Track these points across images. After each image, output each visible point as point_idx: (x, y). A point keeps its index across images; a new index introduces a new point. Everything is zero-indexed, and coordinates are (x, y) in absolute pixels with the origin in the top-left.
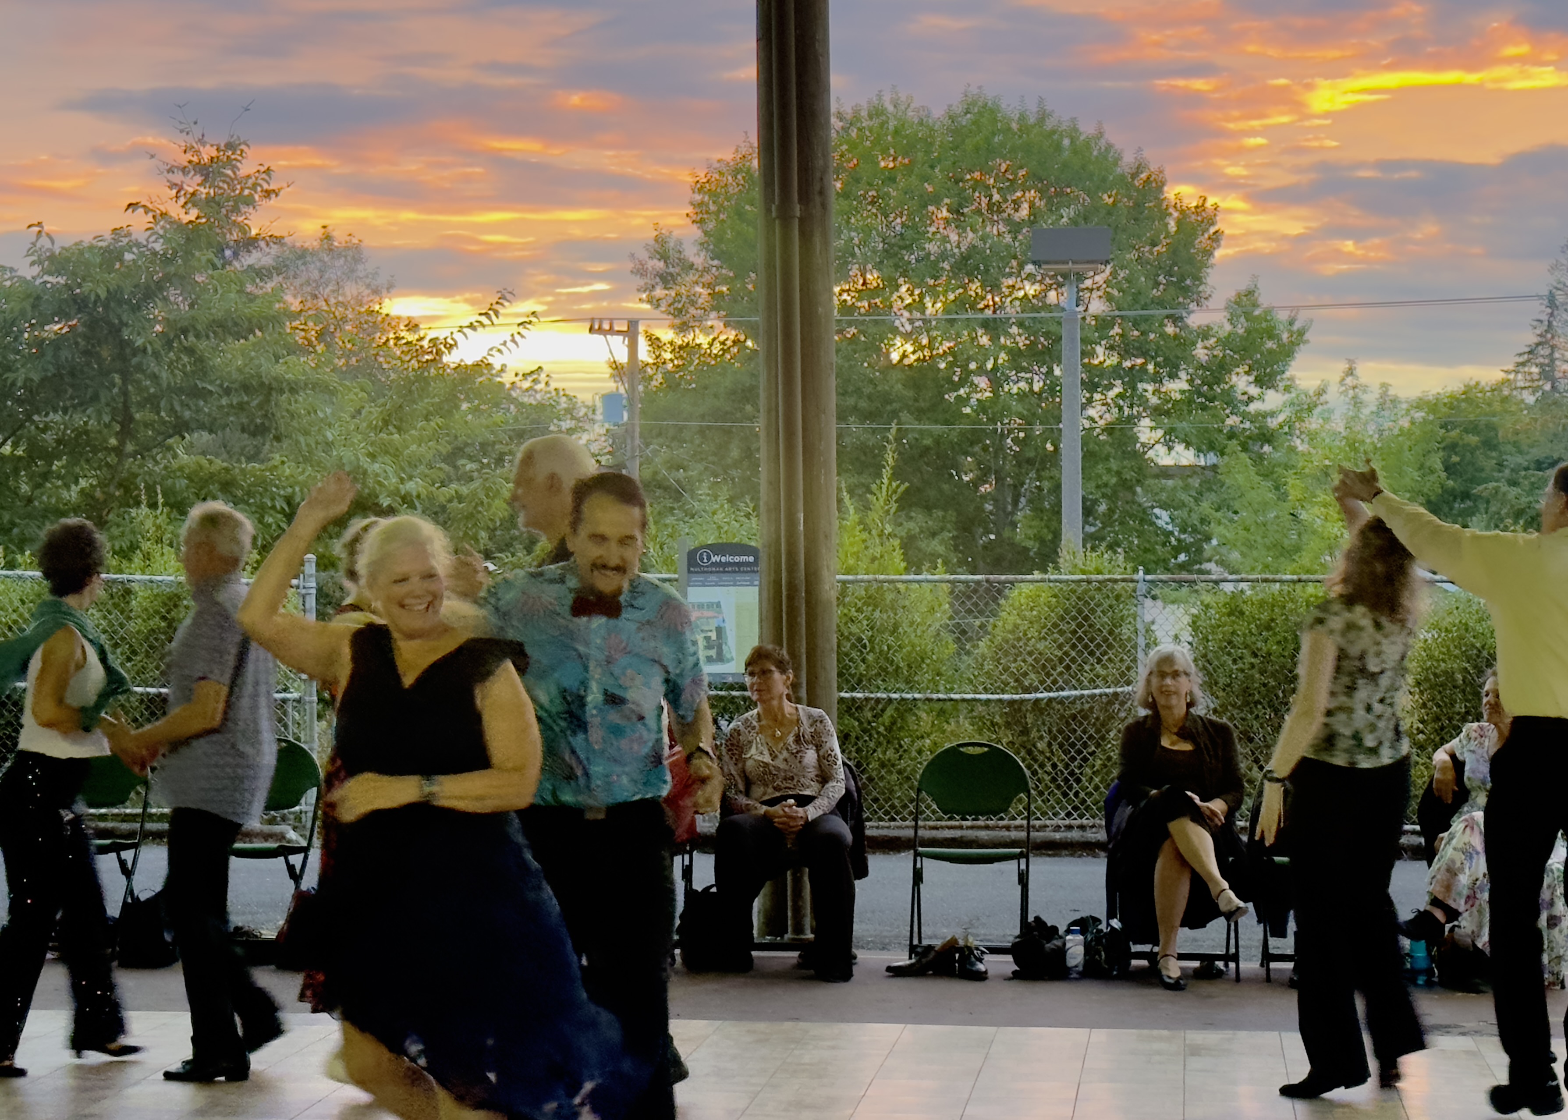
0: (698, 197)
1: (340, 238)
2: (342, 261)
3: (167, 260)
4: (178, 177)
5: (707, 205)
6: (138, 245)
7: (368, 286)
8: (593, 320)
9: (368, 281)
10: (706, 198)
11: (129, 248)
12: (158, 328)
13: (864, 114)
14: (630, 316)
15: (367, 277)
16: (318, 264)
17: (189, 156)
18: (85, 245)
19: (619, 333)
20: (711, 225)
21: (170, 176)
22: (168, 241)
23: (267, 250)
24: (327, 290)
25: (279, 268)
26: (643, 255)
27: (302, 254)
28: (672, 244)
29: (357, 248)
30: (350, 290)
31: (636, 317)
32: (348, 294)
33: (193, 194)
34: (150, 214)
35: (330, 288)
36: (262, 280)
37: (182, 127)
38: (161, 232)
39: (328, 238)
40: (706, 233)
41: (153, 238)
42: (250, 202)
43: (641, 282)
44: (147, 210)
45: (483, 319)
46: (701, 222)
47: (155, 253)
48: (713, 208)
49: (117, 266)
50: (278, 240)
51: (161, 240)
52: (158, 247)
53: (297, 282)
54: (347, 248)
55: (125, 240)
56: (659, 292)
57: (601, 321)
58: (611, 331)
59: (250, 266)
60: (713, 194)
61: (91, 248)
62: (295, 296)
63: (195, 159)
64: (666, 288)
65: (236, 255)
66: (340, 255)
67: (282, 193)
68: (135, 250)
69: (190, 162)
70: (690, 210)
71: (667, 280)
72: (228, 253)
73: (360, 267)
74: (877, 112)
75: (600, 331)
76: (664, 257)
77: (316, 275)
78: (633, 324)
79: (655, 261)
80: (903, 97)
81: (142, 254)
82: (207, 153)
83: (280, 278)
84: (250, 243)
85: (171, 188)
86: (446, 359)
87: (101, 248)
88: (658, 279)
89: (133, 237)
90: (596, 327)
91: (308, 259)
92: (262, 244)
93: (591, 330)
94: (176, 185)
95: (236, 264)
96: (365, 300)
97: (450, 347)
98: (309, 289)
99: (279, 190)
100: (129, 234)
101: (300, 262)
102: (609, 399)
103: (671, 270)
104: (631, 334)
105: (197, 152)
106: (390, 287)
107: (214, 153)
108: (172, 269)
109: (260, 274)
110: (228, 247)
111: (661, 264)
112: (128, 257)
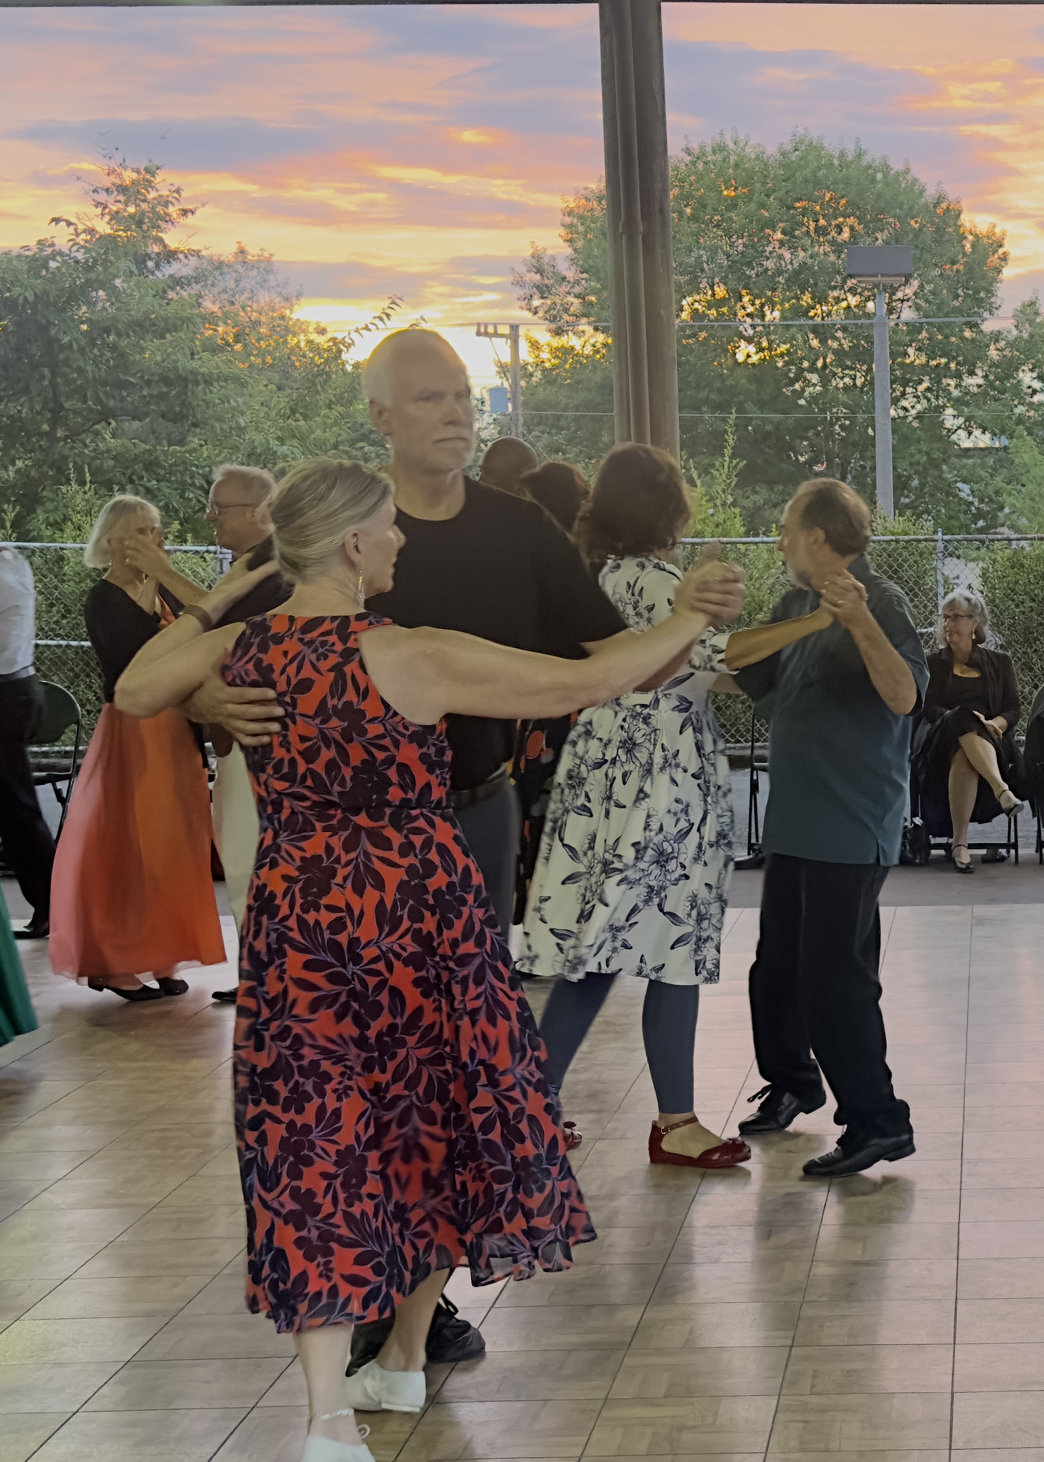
0: (568, 220)
1: (253, 251)
2: (255, 272)
3: (89, 268)
4: (102, 197)
5: (576, 227)
6: (61, 254)
7: (280, 294)
8: (479, 325)
9: (279, 290)
10: (575, 220)
11: (53, 256)
12: (84, 327)
13: (709, 149)
14: (511, 322)
15: (278, 286)
16: (234, 274)
17: (112, 178)
18: (14, 253)
19: (502, 336)
20: (580, 244)
21: (95, 196)
22: (88, 250)
23: (186, 261)
24: (243, 298)
25: (199, 278)
26: (522, 269)
27: (219, 266)
28: (546, 260)
29: (269, 261)
30: (264, 297)
31: (517, 322)
32: (262, 300)
33: (117, 212)
34: (72, 228)
35: (246, 295)
36: (182, 288)
37: (105, 152)
38: (82, 243)
39: (242, 251)
40: (575, 250)
41: (75, 248)
42: (168, 219)
43: (521, 292)
44: (69, 224)
45: (377, 322)
46: (570, 241)
47: (77, 262)
48: (581, 229)
49: (44, 272)
50: (197, 254)
51: (82, 250)
52: (80, 256)
53: (215, 290)
54: (260, 261)
55: (49, 250)
56: (536, 302)
57: (486, 325)
58: (496, 335)
59: (171, 276)
60: (582, 218)
61: (19, 256)
62: (214, 303)
63: (118, 181)
64: (542, 298)
65: (157, 265)
66: (253, 267)
67: (198, 212)
68: (58, 258)
69: (114, 184)
70: (562, 231)
71: (543, 291)
72: (150, 264)
73: (272, 277)
74: (720, 149)
75: (486, 334)
76: (540, 271)
77: (232, 284)
78: (514, 328)
79: (533, 274)
80: (742, 137)
81: (64, 262)
82: (129, 176)
83: (199, 286)
84: (171, 255)
85: (96, 206)
86: (344, 356)
87: (27, 257)
88: (535, 290)
89: (57, 248)
90: (482, 330)
91: (225, 270)
92: (181, 256)
93: (478, 334)
94: (101, 204)
95: (158, 274)
96: (277, 306)
97: (348, 346)
98: (226, 296)
99: (196, 209)
100: (53, 245)
101: (217, 273)
102: (495, 392)
103: (546, 281)
104: (514, 336)
105: (119, 175)
106: (299, 296)
107: (135, 176)
108: (93, 276)
109: (177, 282)
110: (150, 259)
111: (538, 277)
112: (53, 265)
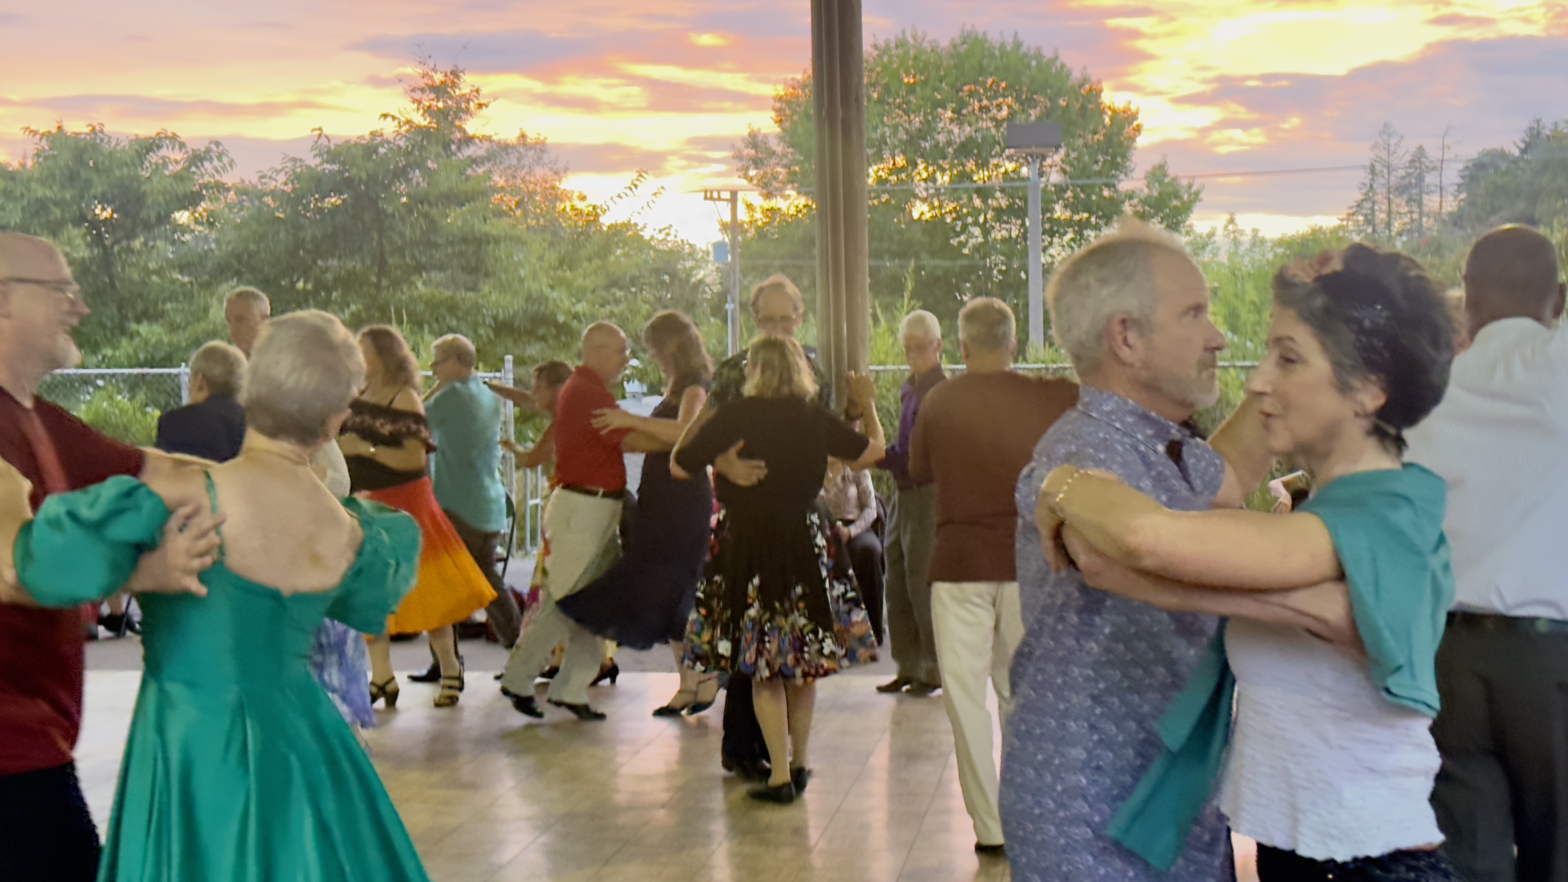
0: (778, 105)
1: (532, 136)
2: (533, 152)
3: (408, 154)
4: (418, 95)
5: (785, 110)
6: (388, 142)
7: (551, 169)
8: (706, 192)
9: (550, 166)
10: (784, 105)
11: (382, 144)
12: (404, 200)
13: (892, 45)
14: (732, 188)
15: (550, 163)
16: (516, 154)
17: (426, 80)
18: (352, 142)
19: (724, 200)
20: (787, 124)
21: (413, 94)
22: (408, 139)
23: (480, 145)
24: (523, 173)
25: (490, 157)
26: (741, 146)
27: (505, 148)
28: (760, 138)
29: (543, 143)
30: (539, 172)
31: (736, 188)
32: (538, 174)
33: (429, 107)
34: (396, 122)
35: (525, 171)
36: (477, 165)
37: (420, 60)
38: (404, 133)
39: (523, 136)
40: (783, 129)
41: (398, 138)
42: (467, 111)
43: (740, 164)
44: (394, 118)
45: (628, 191)
46: (780, 122)
47: (400, 148)
48: (788, 112)
49: (374, 157)
50: (488, 138)
51: (404, 139)
52: (402, 143)
53: (502, 167)
54: (536, 143)
55: (379, 139)
56: (752, 173)
57: (711, 193)
58: (719, 199)
59: (469, 157)
60: (789, 103)
61: (356, 144)
62: (501, 177)
63: (430, 82)
64: (756, 168)
65: (459, 148)
66: (531, 148)
67: (491, 106)
68: (386, 145)
69: (427, 85)
70: (773, 114)
71: (757, 163)
72: (453, 147)
73: (545, 156)
74: (901, 44)
75: (712, 198)
76: (755, 147)
77: (515, 162)
78: (734, 194)
79: (749, 150)
80: (920, 34)
81: (390, 149)
82: (438, 78)
83: (490, 165)
84: (468, 140)
85: (413, 102)
86: (601, 219)
87: (362, 145)
88: (751, 162)
89: (385, 137)
90: (709, 195)
91: (510, 150)
92: (477, 141)
93: (706, 198)
94: (417, 100)
95: (459, 155)
96: (549, 179)
97: (605, 211)
98: (510, 172)
99: (489, 103)
100: (382, 135)
101: (504, 153)
102: (719, 247)
103: (760, 155)
104: (733, 200)
105: (431, 77)
106: (566, 170)
107: (443, 79)
108: (411, 159)
109: (474, 161)
110: (453, 143)
111: (753, 152)
112: (382, 150)
